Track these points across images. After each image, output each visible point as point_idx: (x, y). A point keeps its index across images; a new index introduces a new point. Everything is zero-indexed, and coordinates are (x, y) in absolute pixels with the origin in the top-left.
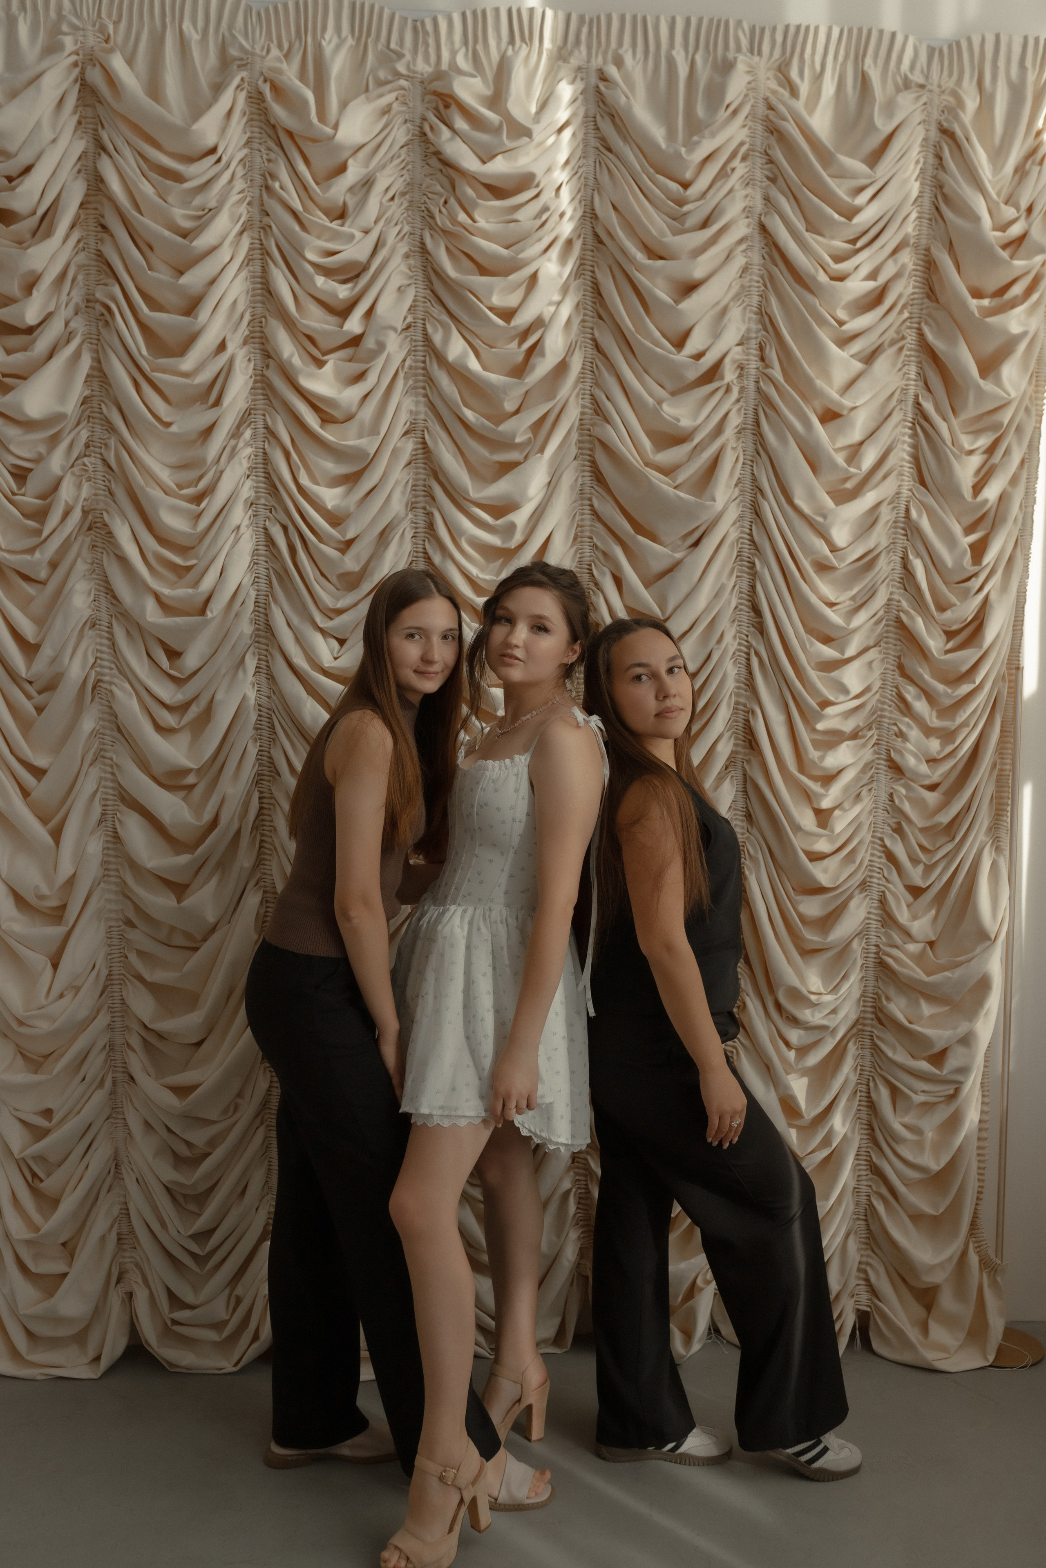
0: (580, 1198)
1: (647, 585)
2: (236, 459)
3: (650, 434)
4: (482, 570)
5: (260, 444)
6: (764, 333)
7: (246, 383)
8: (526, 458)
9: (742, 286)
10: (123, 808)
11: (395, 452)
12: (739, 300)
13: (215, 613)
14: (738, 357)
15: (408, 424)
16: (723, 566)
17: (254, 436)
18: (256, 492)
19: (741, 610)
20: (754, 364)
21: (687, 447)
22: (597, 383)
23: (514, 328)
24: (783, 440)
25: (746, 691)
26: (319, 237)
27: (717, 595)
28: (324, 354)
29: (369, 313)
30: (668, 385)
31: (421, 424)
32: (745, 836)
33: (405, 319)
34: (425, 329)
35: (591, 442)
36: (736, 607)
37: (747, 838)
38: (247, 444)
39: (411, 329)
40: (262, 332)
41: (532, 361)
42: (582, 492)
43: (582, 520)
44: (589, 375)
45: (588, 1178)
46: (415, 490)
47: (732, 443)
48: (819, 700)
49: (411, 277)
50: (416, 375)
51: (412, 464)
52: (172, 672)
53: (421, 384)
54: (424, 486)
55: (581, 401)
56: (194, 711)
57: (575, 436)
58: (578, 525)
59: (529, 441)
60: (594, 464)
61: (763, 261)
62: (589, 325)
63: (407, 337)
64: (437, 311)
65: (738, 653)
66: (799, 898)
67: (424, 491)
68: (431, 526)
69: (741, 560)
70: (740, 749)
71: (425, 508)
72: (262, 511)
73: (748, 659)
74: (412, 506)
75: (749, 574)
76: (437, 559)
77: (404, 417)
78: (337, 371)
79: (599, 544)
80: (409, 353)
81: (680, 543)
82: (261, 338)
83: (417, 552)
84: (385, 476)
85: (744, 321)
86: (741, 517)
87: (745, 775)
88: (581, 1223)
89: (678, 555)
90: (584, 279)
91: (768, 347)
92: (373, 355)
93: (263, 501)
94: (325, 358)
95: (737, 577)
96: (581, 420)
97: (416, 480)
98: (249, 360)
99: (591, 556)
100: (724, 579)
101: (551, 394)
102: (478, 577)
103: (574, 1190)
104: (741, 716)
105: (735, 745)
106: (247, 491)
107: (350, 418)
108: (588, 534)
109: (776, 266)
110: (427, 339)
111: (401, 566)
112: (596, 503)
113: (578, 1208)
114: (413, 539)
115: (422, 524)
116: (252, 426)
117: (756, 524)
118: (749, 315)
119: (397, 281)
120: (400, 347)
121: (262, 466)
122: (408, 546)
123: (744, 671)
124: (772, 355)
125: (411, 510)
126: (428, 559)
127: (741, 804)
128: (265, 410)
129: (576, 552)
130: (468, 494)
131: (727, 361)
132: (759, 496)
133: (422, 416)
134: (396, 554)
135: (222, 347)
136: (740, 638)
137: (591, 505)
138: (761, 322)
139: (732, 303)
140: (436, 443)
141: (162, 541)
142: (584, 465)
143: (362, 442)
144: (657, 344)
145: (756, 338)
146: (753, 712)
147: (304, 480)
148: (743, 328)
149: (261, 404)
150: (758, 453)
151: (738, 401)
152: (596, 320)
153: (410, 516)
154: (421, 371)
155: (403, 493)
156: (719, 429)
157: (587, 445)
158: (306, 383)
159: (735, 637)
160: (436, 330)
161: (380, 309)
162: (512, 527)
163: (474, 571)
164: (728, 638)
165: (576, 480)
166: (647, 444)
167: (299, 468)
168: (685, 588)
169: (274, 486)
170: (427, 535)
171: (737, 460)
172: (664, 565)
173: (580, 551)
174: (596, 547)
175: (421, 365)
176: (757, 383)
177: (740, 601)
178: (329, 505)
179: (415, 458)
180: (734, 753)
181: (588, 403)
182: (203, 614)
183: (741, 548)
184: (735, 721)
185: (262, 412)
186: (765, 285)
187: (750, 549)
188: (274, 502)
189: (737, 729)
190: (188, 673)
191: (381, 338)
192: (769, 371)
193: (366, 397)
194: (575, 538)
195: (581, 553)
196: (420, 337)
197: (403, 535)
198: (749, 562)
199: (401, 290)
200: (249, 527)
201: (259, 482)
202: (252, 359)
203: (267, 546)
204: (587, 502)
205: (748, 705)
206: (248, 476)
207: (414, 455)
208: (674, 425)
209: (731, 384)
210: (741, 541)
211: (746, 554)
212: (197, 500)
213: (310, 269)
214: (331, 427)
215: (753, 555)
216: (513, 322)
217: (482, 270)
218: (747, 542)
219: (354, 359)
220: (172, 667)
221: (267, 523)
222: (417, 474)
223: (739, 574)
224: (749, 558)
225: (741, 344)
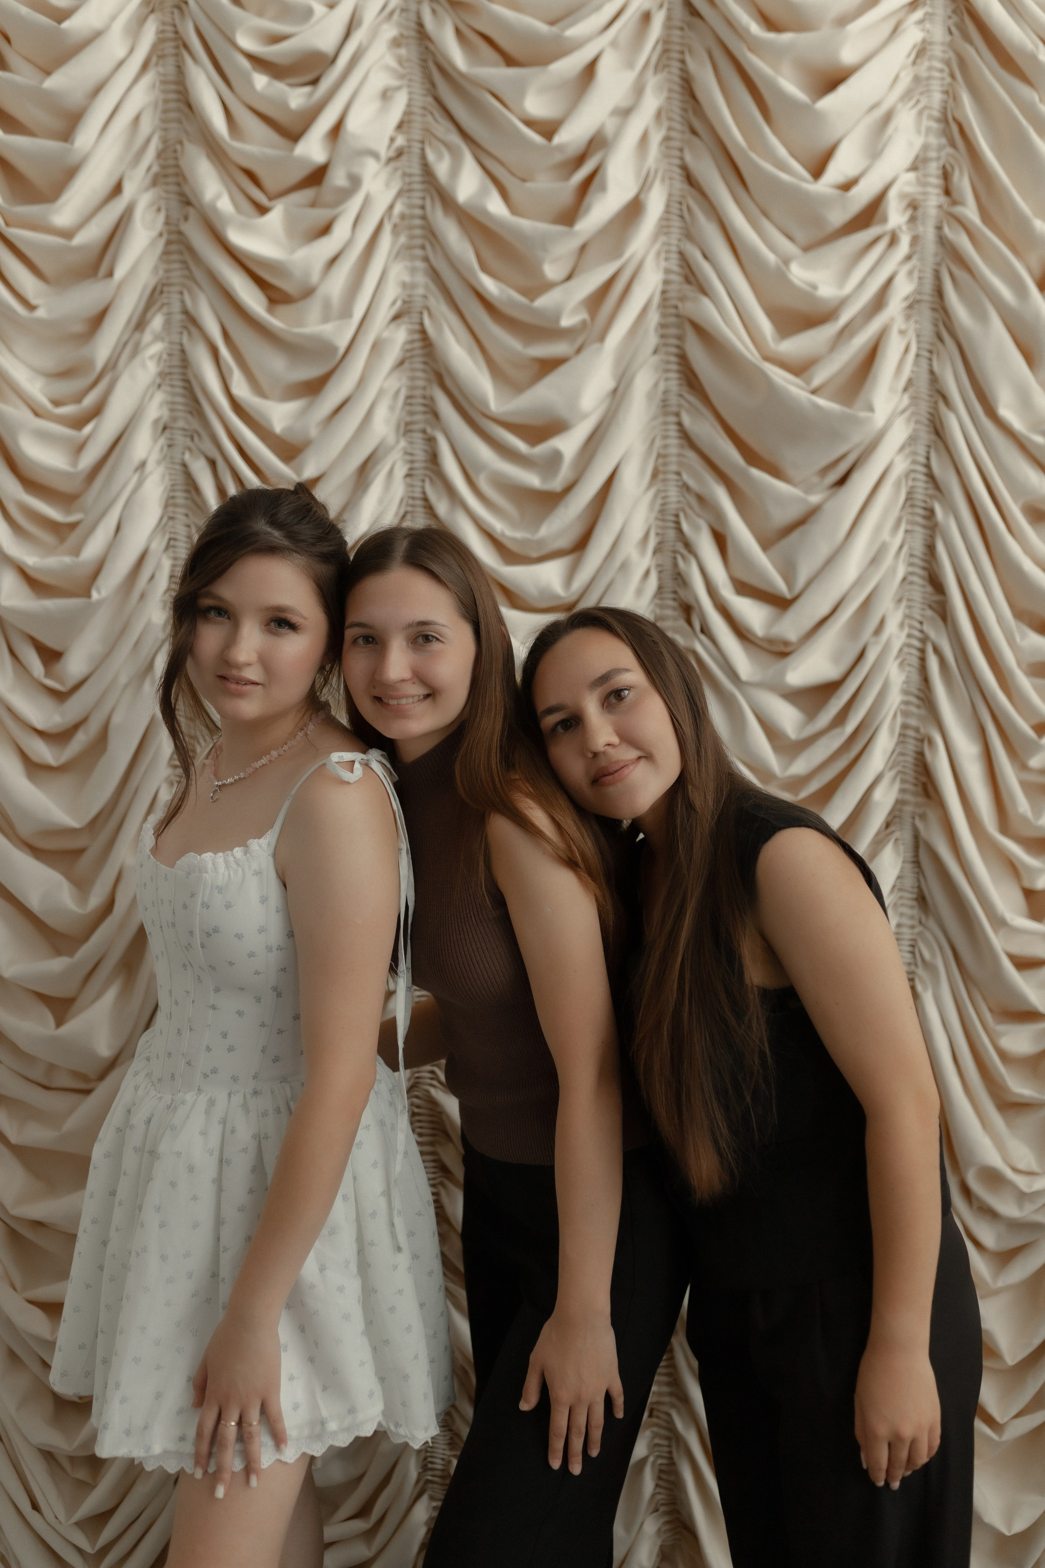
0: (661, 1471)
1: (766, 545)
2: (138, 360)
3: (772, 313)
4: (513, 524)
5: (175, 338)
6: (949, 150)
7: (153, 243)
8: (579, 351)
9: (917, 79)
11: (377, 347)
12: (910, 100)
13: (104, 593)
14: (909, 189)
15: (399, 303)
16: (885, 514)
17: (167, 324)
18: (172, 410)
19: (911, 583)
20: (934, 200)
21: (829, 331)
22: (689, 235)
23: (560, 148)
24: (981, 316)
25: (918, 707)
26: (260, 14)
27: (875, 561)
28: (271, 198)
29: (336, 131)
30: (799, 235)
31: (418, 303)
32: (917, 930)
33: (392, 140)
34: (423, 157)
35: (679, 326)
36: (904, 579)
37: (920, 934)
38: (157, 338)
39: (404, 158)
40: (177, 166)
41: (587, 199)
42: (665, 403)
43: (666, 446)
44: (676, 223)
45: (674, 1444)
46: (411, 404)
47: (899, 323)
48: (1035, 721)
49: (401, 77)
50: (411, 228)
51: (407, 365)
52: (49, 682)
53: (418, 242)
54: (424, 397)
55: (663, 264)
56: (81, 740)
57: (654, 318)
58: (659, 456)
59: (584, 324)
60: (683, 359)
61: (948, 38)
62: (676, 144)
63: (396, 169)
64: (444, 130)
65: (906, 650)
66: (1001, 1028)
67: (425, 405)
68: (434, 458)
69: (912, 506)
70: (908, 797)
71: (424, 431)
72: (181, 440)
73: (923, 660)
74: (406, 429)
75: (924, 527)
76: (442, 508)
77: (392, 292)
78: (291, 223)
79: (691, 483)
80: (400, 194)
81: (816, 480)
82: (177, 175)
83: (413, 498)
84: (362, 382)
85: (919, 132)
86: (912, 439)
87: (916, 837)
88: (662, 1509)
89: (815, 499)
90: (669, 73)
91: (957, 172)
92: (346, 194)
93: (181, 424)
94: (274, 203)
95: (906, 531)
96: (664, 292)
97: (412, 388)
98: (159, 210)
99: (679, 502)
100: (885, 535)
101: (617, 248)
102: (503, 535)
103: (651, 1459)
104: (911, 747)
105: (902, 791)
106: (155, 409)
107: (308, 292)
108: (674, 468)
109: (971, 43)
110: (427, 172)
111: (389, 520)
112: (686, 420)
113: (657, 1486)
114: (408, 480)
115: (420, 455)
116: (165, 310)
117: (937, 450)
118: (926, 123)
119: (380, 80)
120: (387, 185)
121: (179, 370)
122: (399, 489)
123: (916, 677)
124: (963, 183)
125: (404, 435)
126: (429, 509)
127: (909, 882)
128: (183, 285)
129: (656, 496)
130: (487, 405)
131: (892, 194)
132: (941, 406)
133: (421, 291)
134: (381, 501)
135: (117, 189)
136: (911, 627)
137: (680, 424)
138: (946, 133)
139: (900, 106)
140: (440, 330)
141: (30, 484)
142: (668, 362)
143: (327, 329)
144: (783, 166)
145: (938, 159)
146: (931, 742)
147: (241, 388)
148: (919, 142)
149: (177, 276)
150: (940, 338)
151: (908, 258)
152: (688, 136)
153: (403, 443)
154: (418, 222)
155: (392, 408)
156: (879, 302)
157: (673, 331)
158: (237, 238)
159: (902, 625)
160: (440, 157)
161: (353, 124)
162: (556, 457)
163: (498, 526)
164: (892, 627)
165: (656, 385)
166: (766, 326)
167: (231, 371)
168: (824, 550)
169: (196, 401)
170: (428, 473)
171: (907, 350)
172: (791, 514)
173: (663, 494)
174: (686, 487)
175: (418, 212)
176: (939, 228)
177: (911, 569)
178: (278, 427)
179: (408, 354)
180: (899, 804)
181: (674, 265)
182: (88, 595)
183: (912, 487)
184: (902, 754)
185: (176, 289)
186: (952, 76)
187: (926, 489)
188: (195, 425)
189: (904, 766)
190: (71, 683)
191: (356, 170)
192: (958, 210)
193: (333, 261)
194: (655, 475)
195: (665, 497)
196: (416, 169)
197: (391, 473)
198: (925, 509)
199: (386, 95)
200: (159, 463)
201: (174, 395)
202: (163, 208)
203: (187, 491)
204: (673, 419)
205: (922, 730)
206: (159, 386)
207: (408, 351)
208: (808, 294)
209: (898, 231)
210: (913, 475)
211: (920, 496)
212: (79, 423)
213: (245, 63)
214: (282, 309)
215: (931, 497)
216: (557, 140)
217: (510, 61)
218: (923, 478)
219: (313, 204)
220: (48, 674)
221: (187, 456)
222: (412, 379)
223: (909, 528)
224: (925, 502)
225: (914, 168)
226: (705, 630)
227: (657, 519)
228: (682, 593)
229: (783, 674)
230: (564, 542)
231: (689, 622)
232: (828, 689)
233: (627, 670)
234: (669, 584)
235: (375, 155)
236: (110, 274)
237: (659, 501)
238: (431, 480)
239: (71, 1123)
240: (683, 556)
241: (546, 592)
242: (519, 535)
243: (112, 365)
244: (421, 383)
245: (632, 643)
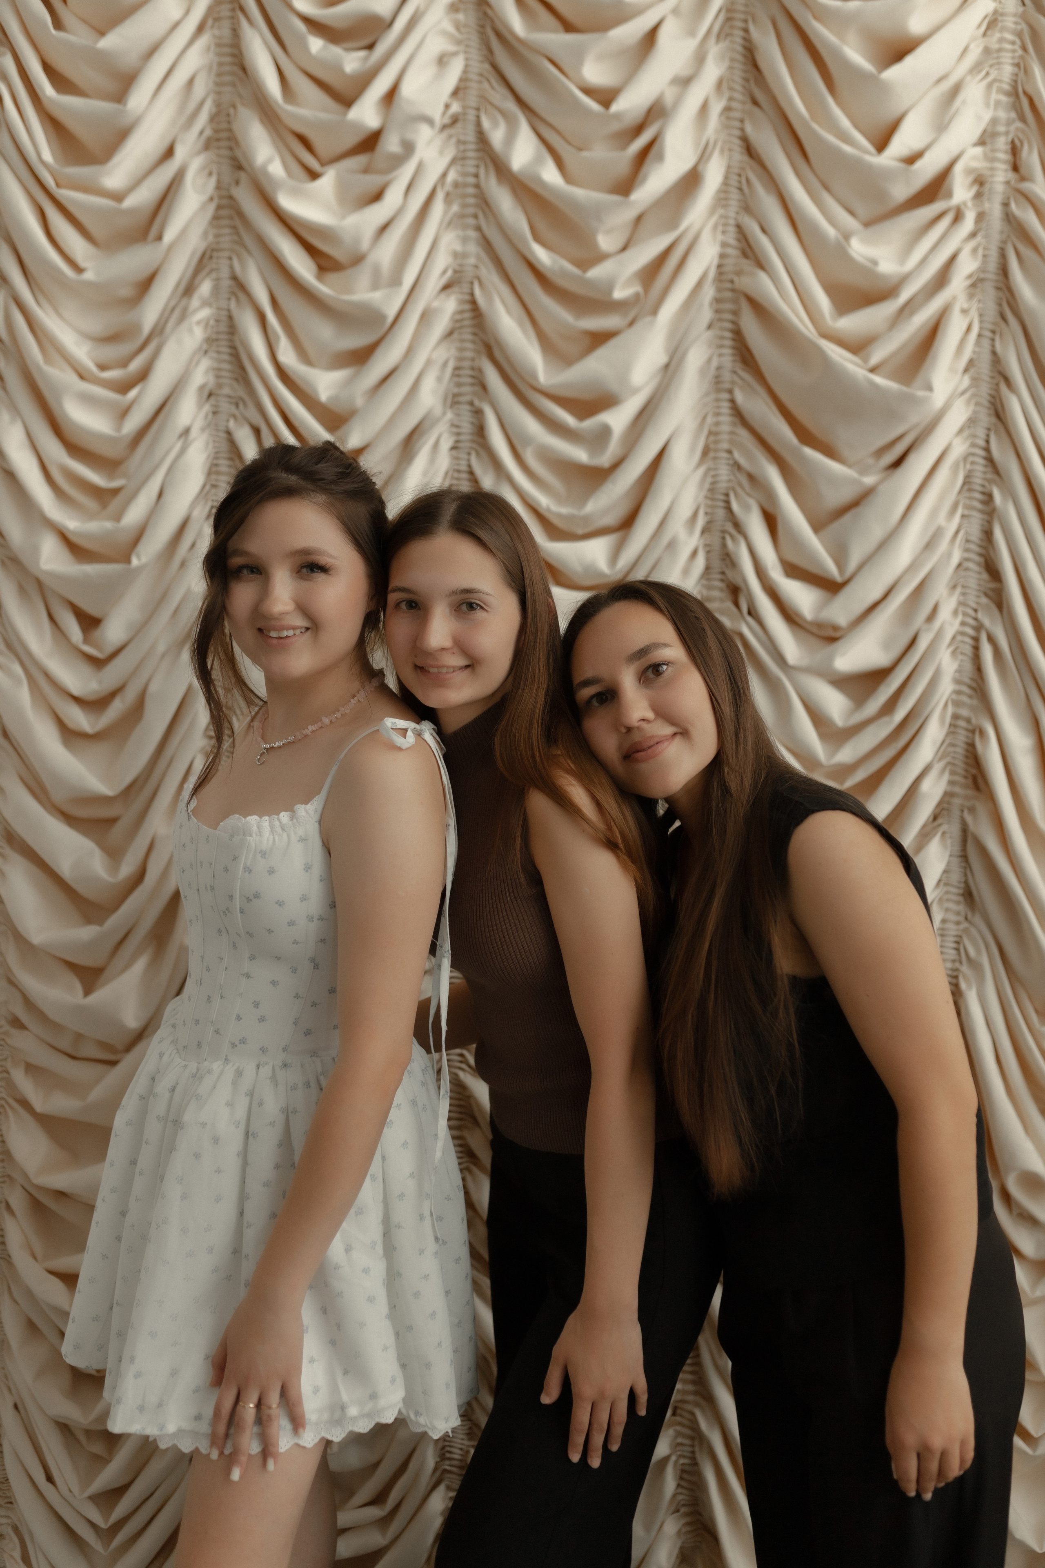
0: (683, 1471)
1: (817, 527)
2: (185, 325)
3: (830, 289)
5: (223, 304)
6: (1019, 124)
7: (203, 207)
8: (631, 324)
9: (987, 51)
10: (8, 851)
11: (426, 317)
12: (980, 72)
13: (144, 559)
14: (975, 164)
15: (449, 273)
16: (941, 498)
17: (216, 290)
18: (218, 377)
19: (967, 569)
20: (1001, 176)
21: (888, 308)
22: (747, 208)
23: (618, 116)
25: (970, 697)
27: (929, 546)
28: (323, 164)
29: (391, 96)
30: (860, 210)
31: (469, 273)
32: (962, 926)
33: (447, 106)
34: (478, 124)
35: (735, 301)
36: (959, 565)
37: (966, 930)
38: (205, 303)
39: (459, 125)
40: (230, 130)
41: (645, 168)
42: (717, 380)
43: (717, 424)
44: (735, 195)
45: (696, 1443)
46: (458, 376)
47: (962, 302)
49: (458, 42)
50: (464, 196)
51: (456, 336)
52: (88, 649)
53: (471, 210)
54: (473, 369)
55: (720, 237)
56: (117, 708)
57: (709, 292)
58: (710, 433)
59: (637, 296)
60: (738, 335)
61: (1021, 9)
62: (737, 115)
63: (450, 137)
64: (500, 96)
65: (959, 638)
67: (472, 377)
68: (480, 431)
69: (970, 490)
70: (957, 790)
71: (471, 404)
72: (226, 407)
73: (976, 649)
74: (453, 401)
75: (981, 511)
76: (488, 481)
77: (442, 261)
78: (342, 188)
79: (742, 461)
80: (453, 161)
81: (871, 461)
82: (229, 139)
83: (459, 471)
84: (410, 352)
85: (987, 105)
86: (971, 422)
87: (965, 830)
88: (683, 1510)
89: (869, 480)
90: (732, 42)
91: (1026, 148)
92: (398, 161)
93: (226, 391)
94: (325, 168)
95: (963, 516)
96: (719, 266)
97: (460, 359)
98: (210, 174)
99: (729, 481)
100: (941, 520)
101: (673, 222)
102: (548, 510)
103: (673, 1458)
104: (961, 738)
105: (951, 783)
106: (201, 376)
107: (358, 259)
108: (725, 446)
110: (482, 139)
112: (739, 397)
113: (679, 1486)
114: (454, 452)
115: (467, 427)
116: (214, 275)
117: (997, 433)
118: (995, 96)
119: (436, 45)
120: (441, 152)
121: (225, 337)
122: (444, 462)
123: (968, 666)
124: (1033, 159)
125: (451, 406)
126: (475, 480)
127: (956, 876)
128: (233, 251)
129: (706, 474)
130: (536, 378)
131: (958, 168)
132: (1003, 388)
133: (472, 261)
134: (428, 468)
135: (169, 153)
136: (965, 614)
137: (732, 401)
138: (1016, 107)
139: (969, 78)
140: (490, 300)
141: (74, 449)
142: (722, 338)
143: (376, 297)
144: (844, 139)
145: (1007, 133)
146: (982, 733)
147: (287, 356)
148: (987, 115)
149: (226, 241)
150: (1003, 318)
151: (973, 235)
152: (749, 106)
153: (449, 415)
154: (471, 190)
155: (439, 379)
156: (941, 279)
157: (728, 306)
158: (287, 203)
159: (955, 613)
160: (495, 124)
161: (407, 90)
162: (605, 432)
163: (543, 501)
164: (945, 614)
165: (709, 360)
166: (823, 302)
167: (278, 338)
168: (877, 532)
169: (242, 368)
170: (474, 445)
171: (969, 329)
172: (845, 495)
173: (712, 473)
174: (737, 466)
175: (472, 180)
176: (1006, 205)
177: (967, 555)
178: (324, 396)
179: (458, 325)
180: (948, 795)
181: (731, 238)
182: (128, 561)
183: (970, 471)
184: (952, 745)
185: (227, 254)
186: (1024, 48)
187: (985, 473)
188: (241, 392)
189: (954, 758)
190: (109, 650)
191: (409, 136)
192: (1026, 186)
193: (384, 228)
194: (706, 452)
195: (714, 476)
196: (470, 136)
197: (436, 445)
198: (983, 493)
199: (442, 61)
200: (203, 430)
201: (220, 361)
202: (215, 171)
203: (231, 459)
204: (726, 396)
205: (974, 721)
206: (206, 352)
207: (457, 321)
208: (868, 270)
209: (963, 207)
210: (971, 459)
211: (978, 480)
212: (124, 387)
213: (301, 26)
214: (332, 277)
215: (990, 481)
216: (615, 108)
217: (569, 27)
218: (981, 461)
219: (366, 170)
220: (86, 641)
221: (232, 424)
222: (461, 350)
223: (966, 512)
224: (983, 486)
225: (981, 142)
226: (753, 612)
227: (706, 497)
228: (730, 574)
229: (831, 659)
230: (611, 519)
231: (737, 604)
232: (877, 676)
233: (666, 645)
234: (717, 564)
235: (430, 122)
236: (159, 238)
237: (709, 480)
238: (477, 453)
239: (97, 1094)
240: (732, 537)
241: (590, 570)
242: (564, 510)
243: (159, 331)
244: (469, 354)
245: (674, 618)
